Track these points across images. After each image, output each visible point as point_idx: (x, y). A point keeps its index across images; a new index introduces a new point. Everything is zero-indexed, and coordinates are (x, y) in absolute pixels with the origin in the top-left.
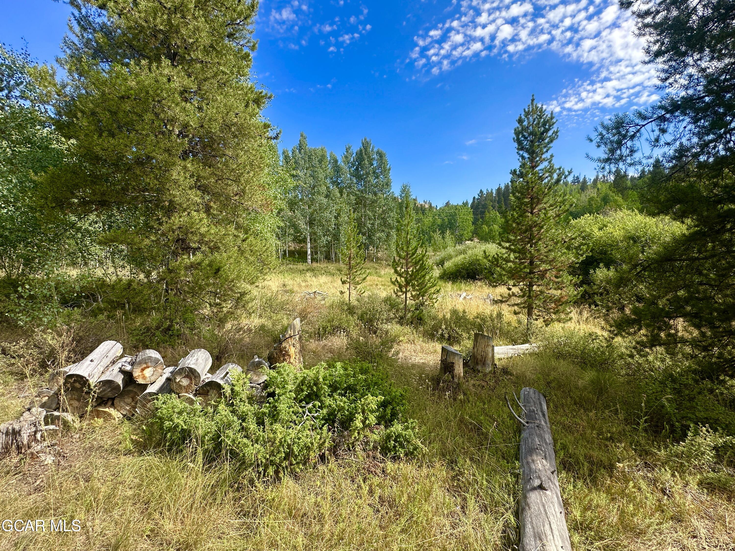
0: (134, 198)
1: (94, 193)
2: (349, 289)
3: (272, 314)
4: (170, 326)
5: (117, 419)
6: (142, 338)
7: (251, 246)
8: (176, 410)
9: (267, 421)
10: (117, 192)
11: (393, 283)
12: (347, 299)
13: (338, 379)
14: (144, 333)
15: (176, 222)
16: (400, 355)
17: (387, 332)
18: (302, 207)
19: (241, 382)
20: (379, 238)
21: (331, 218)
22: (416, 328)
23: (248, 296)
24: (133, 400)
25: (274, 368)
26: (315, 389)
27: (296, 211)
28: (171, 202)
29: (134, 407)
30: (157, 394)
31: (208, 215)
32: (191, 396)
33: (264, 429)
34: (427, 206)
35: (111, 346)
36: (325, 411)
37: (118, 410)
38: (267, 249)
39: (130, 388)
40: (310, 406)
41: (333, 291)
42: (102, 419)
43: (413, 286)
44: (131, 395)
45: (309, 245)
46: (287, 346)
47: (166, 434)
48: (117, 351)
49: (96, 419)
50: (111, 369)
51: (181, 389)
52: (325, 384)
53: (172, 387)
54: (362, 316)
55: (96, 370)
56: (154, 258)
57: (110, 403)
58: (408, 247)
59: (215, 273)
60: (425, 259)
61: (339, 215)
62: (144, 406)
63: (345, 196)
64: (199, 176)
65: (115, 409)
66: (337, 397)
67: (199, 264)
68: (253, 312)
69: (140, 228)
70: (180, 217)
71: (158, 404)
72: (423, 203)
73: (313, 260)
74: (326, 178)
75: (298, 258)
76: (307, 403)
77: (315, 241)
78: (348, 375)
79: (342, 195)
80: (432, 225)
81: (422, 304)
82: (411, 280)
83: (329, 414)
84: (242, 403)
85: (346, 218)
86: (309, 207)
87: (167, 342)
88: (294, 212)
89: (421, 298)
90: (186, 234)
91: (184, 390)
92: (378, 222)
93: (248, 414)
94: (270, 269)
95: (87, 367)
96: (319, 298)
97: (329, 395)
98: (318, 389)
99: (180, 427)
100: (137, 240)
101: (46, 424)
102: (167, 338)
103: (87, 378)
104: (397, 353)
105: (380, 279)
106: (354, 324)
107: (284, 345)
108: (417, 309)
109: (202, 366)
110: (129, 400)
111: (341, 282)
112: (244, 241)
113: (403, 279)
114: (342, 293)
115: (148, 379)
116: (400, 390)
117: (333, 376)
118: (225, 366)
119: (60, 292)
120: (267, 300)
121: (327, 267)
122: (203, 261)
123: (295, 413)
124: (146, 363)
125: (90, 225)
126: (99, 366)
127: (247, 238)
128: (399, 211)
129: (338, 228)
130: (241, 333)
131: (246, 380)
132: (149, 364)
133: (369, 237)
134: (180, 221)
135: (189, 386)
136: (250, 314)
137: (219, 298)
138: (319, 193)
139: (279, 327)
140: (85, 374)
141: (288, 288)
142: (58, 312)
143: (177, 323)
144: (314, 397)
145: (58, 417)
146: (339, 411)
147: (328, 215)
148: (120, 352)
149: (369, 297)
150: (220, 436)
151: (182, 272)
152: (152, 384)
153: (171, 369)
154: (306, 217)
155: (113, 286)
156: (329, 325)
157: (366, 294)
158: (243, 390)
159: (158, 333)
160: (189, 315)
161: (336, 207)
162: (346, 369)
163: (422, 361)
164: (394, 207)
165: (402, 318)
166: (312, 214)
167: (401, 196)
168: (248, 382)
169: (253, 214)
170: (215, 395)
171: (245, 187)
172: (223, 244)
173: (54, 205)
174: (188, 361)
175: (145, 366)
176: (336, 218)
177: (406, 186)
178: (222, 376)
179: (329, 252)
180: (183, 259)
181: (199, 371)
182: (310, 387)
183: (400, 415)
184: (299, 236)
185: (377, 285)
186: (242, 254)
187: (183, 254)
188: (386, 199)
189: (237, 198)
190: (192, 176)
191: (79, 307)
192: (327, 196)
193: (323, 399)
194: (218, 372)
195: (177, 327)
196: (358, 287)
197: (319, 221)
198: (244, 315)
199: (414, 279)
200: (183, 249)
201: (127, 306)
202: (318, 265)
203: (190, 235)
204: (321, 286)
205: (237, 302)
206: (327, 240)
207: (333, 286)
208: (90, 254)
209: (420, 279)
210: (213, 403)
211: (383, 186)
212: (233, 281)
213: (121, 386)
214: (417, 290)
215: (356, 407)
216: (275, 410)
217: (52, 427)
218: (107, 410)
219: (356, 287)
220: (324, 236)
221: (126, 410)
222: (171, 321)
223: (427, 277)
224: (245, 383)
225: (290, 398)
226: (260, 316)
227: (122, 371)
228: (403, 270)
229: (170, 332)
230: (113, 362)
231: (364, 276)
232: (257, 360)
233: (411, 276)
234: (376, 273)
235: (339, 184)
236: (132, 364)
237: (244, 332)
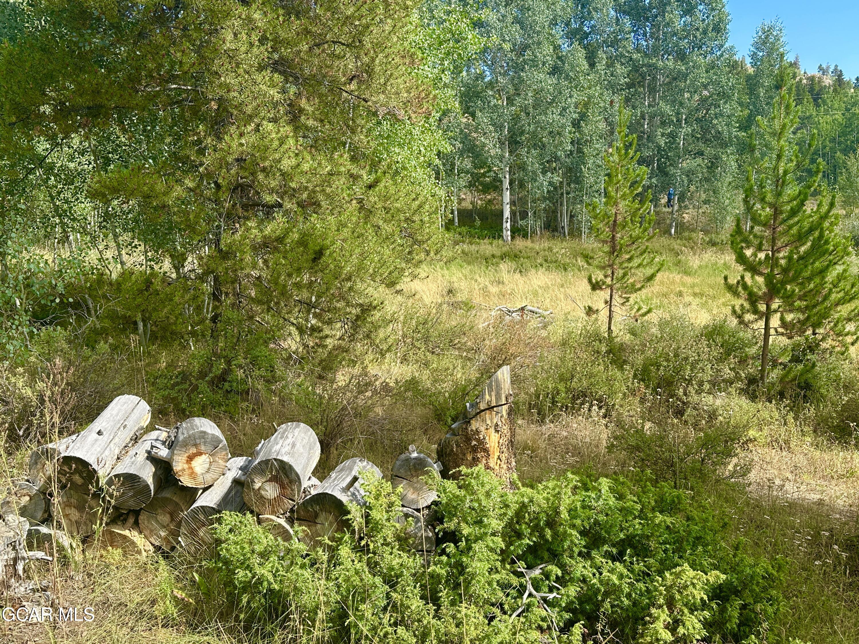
0: (152, 97)
1: (80, 91)
2: (609, 303)
3: (429, 355)
4: (227, 372)
5: (144, 554)
6: (173, 394)
7: (386, 198)
8: (258, 548)
9: (444, 594)
10: (121, 86)
11: (731, 289)
12: (605, 327)
13: (602, 518)
14: (177, 384)
15: (234, 145)
16: (753, 476)
17: (712, 415)
18: (493, 102)
19: (383, 500)
20: (689, 173)
21: (563, 126)
22: (795, 408)
23: (377, 315)
24: (172, 520)
25: (455, 477)
26: (548, 533)
27: (479, 114)
28: (221, 101)
29: (175, 534)
30: (219, 512)
31: (296, 129)
32: (282, 521)
33: (436, 611)
34: (828, 81)
35: (132, 406)
36: (572, 591)
37: (146, 537)
38: (420, 206)
39: (167, 494)
40: (536, 573)
41: (566, 306)
42: (120, 550)
43: (788, 299)
44: (169, 508)
45: (507, 196)
46: (482, 429)
47: (240, 595)
48: (140, 418)
49: (110, 548)
50: (132, 452)
51: (264, 505)
52: (573, 526)
53: (246, 499)
54: (645, 370)
55: (107, 453)
56: (191, 227)
57: (131, 520)
58: (779, 194)
59: (315, 260)
60: (826, 224)
61: (583, 116)
62: (193, 533)
63: (600, 67)
64: (275, 40)
65: (140, 532)
66: (599, 559)
67: (280, 240)
68: (389, 350)
69: (164, 162)
70: (241, 135)
71: (222, 531)
72: (818, 74)
73: (516, 231)
74: (554, 23)
75: (482, 228)
76: (530, 567)
77: (522, 185)
78: (625, 511)
79: (592, 65)
80: (843, 134)
81: (813, 347)
82: (783, 283)
83: (582, 599)
84: (388, 549)
85: (602, 125)
86: (510, 101)
87: (220, 405)
88: (473, 115)
89: (809, 332)
90: (253, 174)
91: (269, 509)
92: (685, 130)
93: (401, 575)
94: (428, 253)
95: (93, 445)
96: (534, 323)
97: (580, 554)
98: (555, 535)
99: (265, 584)
100: (160, 186)
101: (30, 547)
102: (219, 397)
103: (95, 466)
104: (746, 470)
105: (689, 280)
106: (624, 388)
107: (475, 425)
108: (795, 360)
109: (303, 461)
110: (165, 519)
111: (589, 287)
112: (370, 187)
113: (760, 280)
114: (590, 311)
115: (200, 479)
116: (764, 563)
117: (590, 508)
118: (348, 463)
119: (33, 293)
120: (418, 324)
121: (550, 249)
122: (287, 232)
123: (504, 586)
124: (196, 445)
125: (71, 159)
126: (112, 445)
127: (377, 181)
128: (746, 99)
129: (580, 151)
130: (369, 394)
131: (394, 498)
132: (203, 448)
133: (662, 171)
134: (242, 145)
135: (278, 500)
136: (383, 355)
137: (315, 316)
138: (534, 63)
139: (447, 386)
140: (90, 459)
141: (460, 297)
142: (31, 334)
143: (240, 367)
144: (546, 555)
145: (48, 537)
146: (606, 594)
147: (556, 117)
148: (146, 420)
149: (663, 324)
150: (347, 616)
151: (248, 258)
152: (205, 489)
153: (240, 461)
154: (502, 127)
155: (119, 284)
156: (561, 387)
157: (654, 317)
158: (388, 520)
159: (203, 386)
160: (261, 351)
161: (577, 97)
162: (621, 497)
163: (815, 497)
164: (732, 88)
165: (752, 381)
166: (516, 118)
167: (754, 56)
168: (399, 503)
169: (386, 126)
170: (331, 525)
171: (373, 60)
172: (328, 196)
173: (14, 119)
174: (277, 447)
175: (194, 450)
176: (576, 124)
177: (770, 28)
178: (344, 484)
179: (555, 212)
180: (248, 230)
181: (298, 469)
182: (536, 528)
183: (765, 625)
184: (484, 175)
185: (680, 294)
186: (367, 218)
187: (247, 218)
188: (712, 66)
189: (353, 86)
190: (263, 40)
191: (64, 325)
192: (555, 71)
193: (568, 560)
194: (333, 475)
195: (240, 374)
196: (633, 297)
197: (534, 135)
198: (370, 356)
199: (794, 280)
200: (245, 207)
201: (141, 325)
202: (528, 243)
203: (261, 176)
204: (535, 294)
205: (355, 327)
206: (551, 183)
207: (566, 297)
208: (74, 220)
209: (810, 279)
210: (327, 541)
211: (705, 32)
212: (349, 279)
213: (152, 487)
214: (799, 310)
215: (648, 591)
216: (462, 572)
217: (40, 554)
218: (127, 533)
219: (627, 299)
220: (544, 173)
221: (160, 537)
222: (229, 362)
223: (831, 276)
224: (391, 505)
225: (492, 550)
226: (404, 360)
227: (152, 458)
228: (762, 256)
229: (227, 385)
230: (136, 439)
231: (649, 271)
232: (415, 455)
233: (785, 271)
234: (678, 263)
235: (586, 35)
236: (171, 445)
237: (375, 392)
